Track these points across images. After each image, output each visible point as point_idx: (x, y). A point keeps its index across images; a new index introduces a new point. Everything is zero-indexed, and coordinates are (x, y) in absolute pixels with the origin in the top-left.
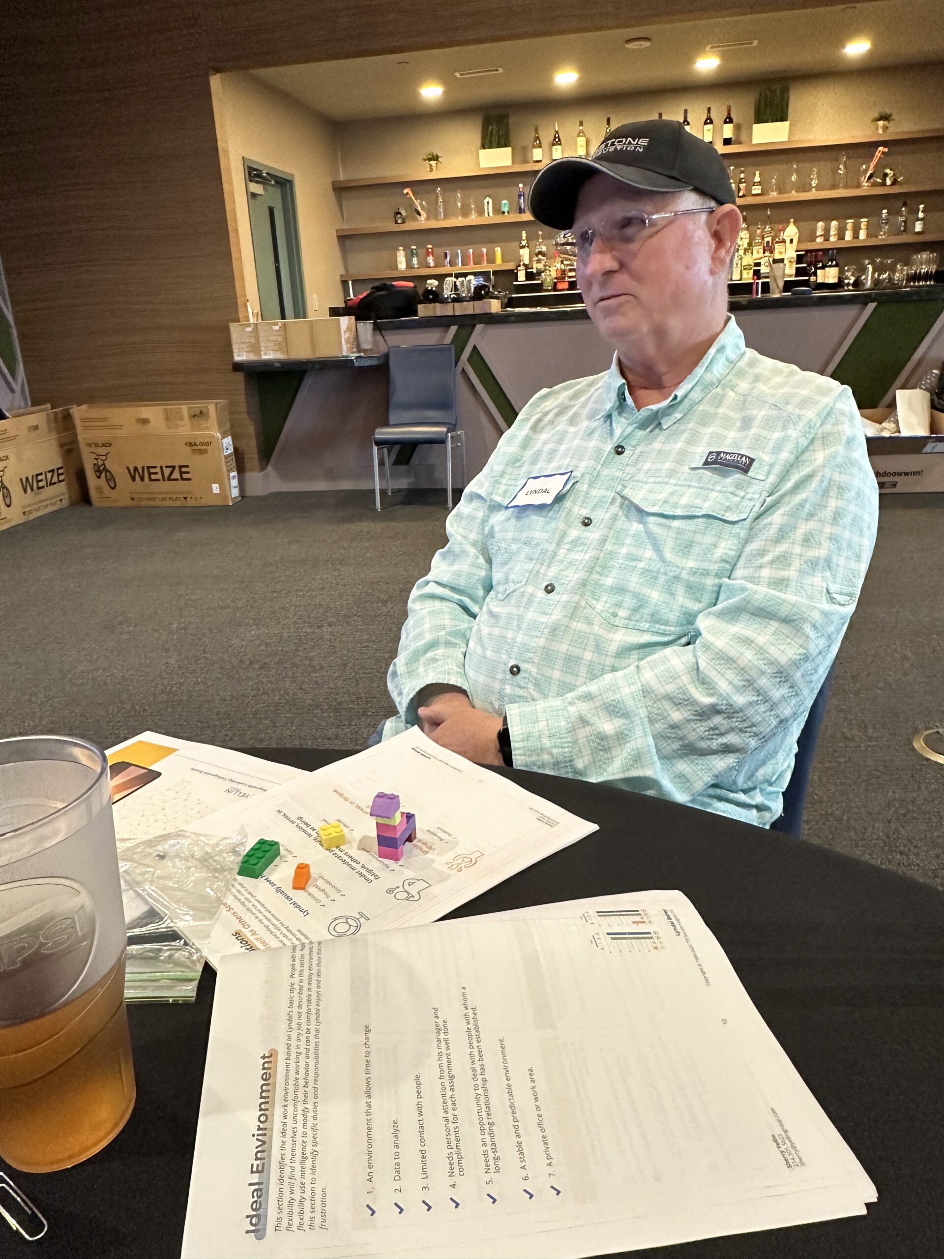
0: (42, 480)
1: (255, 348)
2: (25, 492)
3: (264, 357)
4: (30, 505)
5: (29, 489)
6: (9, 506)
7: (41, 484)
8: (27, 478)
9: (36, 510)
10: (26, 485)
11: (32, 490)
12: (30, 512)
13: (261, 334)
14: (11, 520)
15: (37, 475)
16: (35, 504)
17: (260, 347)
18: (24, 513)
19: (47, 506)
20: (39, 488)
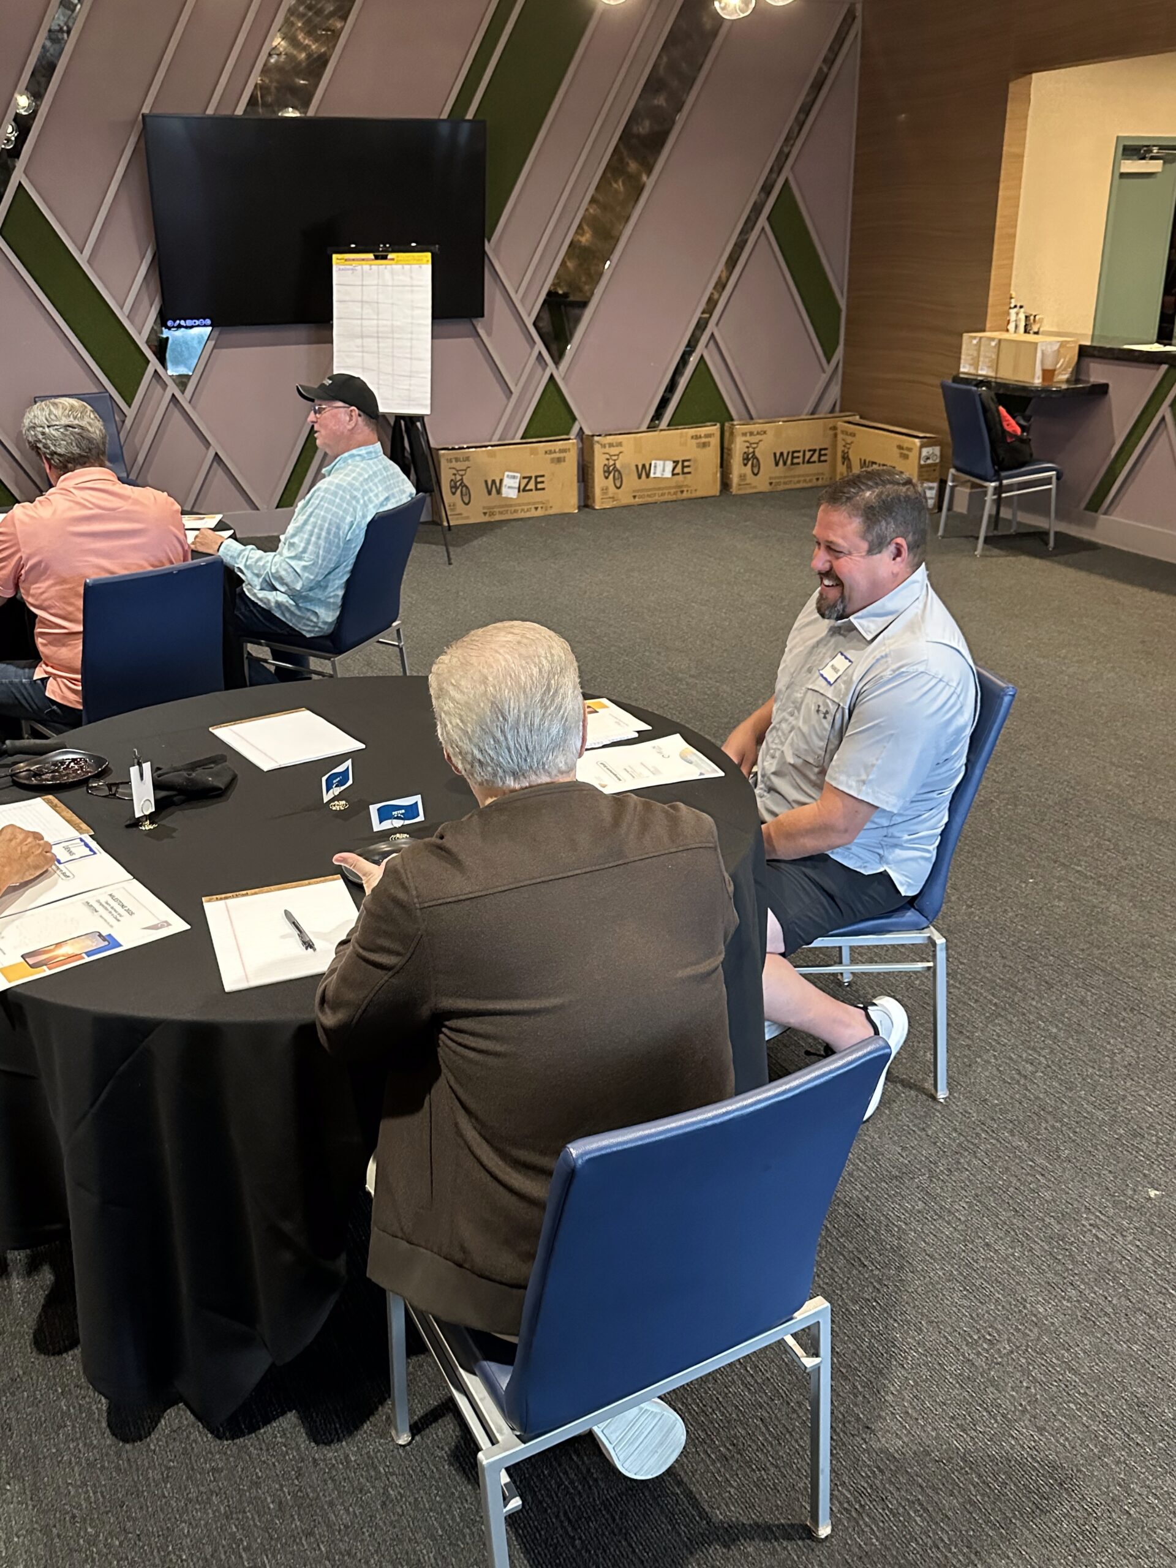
0: (798, 457)
1: (976, 364)
2: (777, 464)
3: (980, 372)
4: (780, 477)
5: (781, 462)
6: (756, 475)
7: (795, 461)
8: (782, 454)
9: (785, 483)
10: (779, 459)
11: (785, 463)
12: (778, 484)
13: (982, 348)
14: (755, 487)
15: (793, 452)
16: (785, 477)
17: (978, 361)
18: (771, 484)
19: (799, 482)
20: (792, 464)
